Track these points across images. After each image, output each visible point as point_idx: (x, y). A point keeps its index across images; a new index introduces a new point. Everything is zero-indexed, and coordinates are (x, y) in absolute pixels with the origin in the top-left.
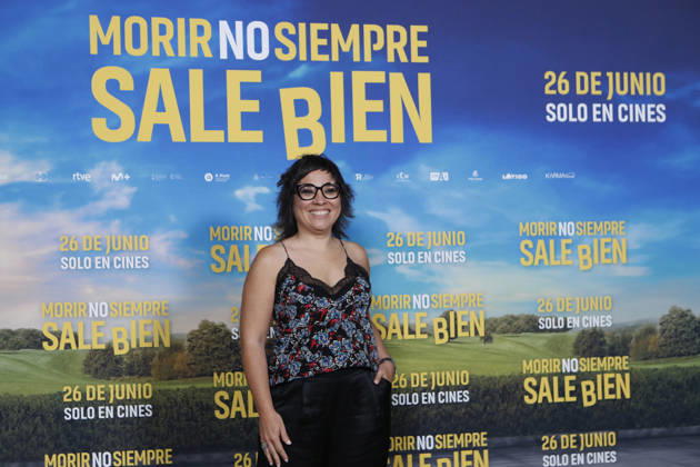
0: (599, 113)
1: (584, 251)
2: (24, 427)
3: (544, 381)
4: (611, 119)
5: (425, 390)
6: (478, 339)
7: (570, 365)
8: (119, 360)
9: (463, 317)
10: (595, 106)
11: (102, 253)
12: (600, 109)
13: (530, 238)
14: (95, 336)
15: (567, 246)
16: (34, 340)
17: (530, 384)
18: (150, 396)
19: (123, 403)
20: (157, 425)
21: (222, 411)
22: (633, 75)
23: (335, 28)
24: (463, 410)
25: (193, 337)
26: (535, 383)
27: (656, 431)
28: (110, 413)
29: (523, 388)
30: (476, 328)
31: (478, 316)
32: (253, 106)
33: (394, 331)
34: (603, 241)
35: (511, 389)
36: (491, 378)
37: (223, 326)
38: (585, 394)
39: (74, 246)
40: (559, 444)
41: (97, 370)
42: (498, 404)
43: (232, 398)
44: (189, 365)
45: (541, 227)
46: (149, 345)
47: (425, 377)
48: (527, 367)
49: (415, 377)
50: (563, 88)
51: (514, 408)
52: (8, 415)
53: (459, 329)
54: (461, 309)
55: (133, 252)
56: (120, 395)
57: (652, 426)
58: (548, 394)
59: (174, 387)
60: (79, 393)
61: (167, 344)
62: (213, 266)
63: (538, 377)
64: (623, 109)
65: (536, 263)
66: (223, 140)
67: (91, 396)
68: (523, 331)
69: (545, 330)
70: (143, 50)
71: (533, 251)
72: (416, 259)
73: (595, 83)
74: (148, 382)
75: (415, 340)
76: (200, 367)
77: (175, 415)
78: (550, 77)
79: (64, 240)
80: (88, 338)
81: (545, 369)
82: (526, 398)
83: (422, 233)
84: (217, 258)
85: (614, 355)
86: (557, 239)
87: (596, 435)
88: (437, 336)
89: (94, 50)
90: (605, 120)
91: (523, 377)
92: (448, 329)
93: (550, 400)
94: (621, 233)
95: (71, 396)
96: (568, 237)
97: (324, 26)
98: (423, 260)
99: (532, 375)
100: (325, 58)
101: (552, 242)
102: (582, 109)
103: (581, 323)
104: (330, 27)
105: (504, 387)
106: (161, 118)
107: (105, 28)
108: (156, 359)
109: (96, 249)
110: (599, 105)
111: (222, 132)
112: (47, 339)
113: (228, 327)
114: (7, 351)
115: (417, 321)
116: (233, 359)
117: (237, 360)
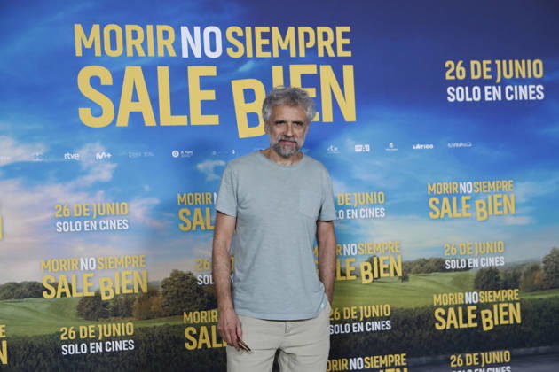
0: (490, 93)
1: (481, 205)
2: (29, 362)
3: (451, 311)
4: (500, 98)
5: (355, 321)
6: (396, 278)
7: (472, 297)
8: (106, 304)
9: (384, 261)
10: (487, 88)
11: (89, 218)
12: (491, 90)
13: (437, 196)
14: (86, 285)
15: (467, 202)
16: (36, 290)
17: (440, 314)
18: (132, 333)
19: (110, 339)
20: (138, 356)
21: (191, 344)
22: (517, 62)
23: (275, 31)
24: (387, 337)
25: (166, 284)
26: (443, 313)
27: (542, 349)
28: (99, 348)
29: (435, 318)
30: (395, 270)
31: (396, 260)
32: (210, 95)
34: (496, 197)
35: (425, 318)
36: (407, 310)
37: (190, 274)
38: (484, 321)
39: (66, 213)
40: (464, 362)
41: (88, 313)
42: (414, 331)
43: (198, 332)
44: (163, 306)
45: (446, 187)
46: (130, 291)
47: (355, 310)
48: (437, 300)
49: (347, 311)
50: (461, 74)
51: (428, 333)
52: (15, 353)
53: (382, 271)
54: (382, 255)
55: (116, 216)
56: (107, 333)
57: (539, 345)
58: (454, 322)
59: (152, 325)
60: (74, 333)
61: (145, 290)
62: (181, 226)
63: (446, 308)
64: (509, 90)
65: (442, 216)
66: (186, 124)
67: (84, 335)
68: (432, 271)
69: (451, 270)
70: (119, 52)
71: (439, 206)
72: (345, 215)
73: (486, 70)
74: (130, 321)
75: (346, 281)
76: (173, 308)
77: (153, 348)
78: (450, 66)
79: (58, 208)
80: (80, 287)
81: (450, 301)
82: (437, 325)
83: (349, 194)
84: (184, 219)
85: (506, 289)
86: (459, 196)
87: (494, 353)
88: (364, 277)
89: (79, 53)
90: (495, 99)
91: (434, 308)
92: (373, 272)
93: (456, 326)
94: (510, 189)
95: (67, 336)
96: (467, 194)
97: (266, 29)
98: (351, 216)
99: (441, 307)
100: (267, 55)
101: (454, 198)
102: (476, 91)
103: (479, 264)
104: (271, 30)
105: (419, 317)
106: (135, 107)
107: (87, 32)
108: (136, 303)
109: (85, 214)
110: (490, 87)
111: (185, 117)
112: (46, 290)
113: (195, 274)
114: (13, 300)
115: (348, 265)
116: (199, 300)
117: (202, 302)
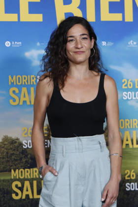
21: (17, 194)
33: (127, 143)
37: (17, 139)
43: (23, 186)
62: (11, 101)
66: (17, 20)
76: (3, 166)
84: (14, 96)
111: (16, 15)
113: (21, 140)
116: (24, 160)
117: (26, 161)
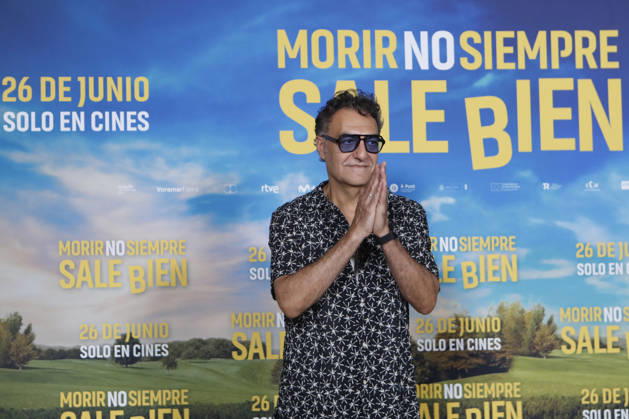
5: (617, 406)
16: (224, 349)
23: (522, 36)
32: (438, 116)
33: (584, 345)
39: (262, 257)
47: (617, 393)
49: (607, 393)
60: (267, 403)
66: (407, 151)
70: (329, 63)
72: (607, 269)
75: (607, 355)
79: (253, 251)
80: (276, 348)
83: (613, 244)
89: (282, 64)
95: (259, 406)
97: (510, 34)
98: (614, 271)
100: (511, 66)
104: (516, 35)
107: (292, 42)
111: (407, 143)
112: (236, 349)
113: (414, 338)
114: (198, 360)
115: (609, 335)
116: (419, 370)
117: (423, 372)
